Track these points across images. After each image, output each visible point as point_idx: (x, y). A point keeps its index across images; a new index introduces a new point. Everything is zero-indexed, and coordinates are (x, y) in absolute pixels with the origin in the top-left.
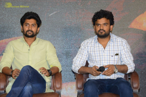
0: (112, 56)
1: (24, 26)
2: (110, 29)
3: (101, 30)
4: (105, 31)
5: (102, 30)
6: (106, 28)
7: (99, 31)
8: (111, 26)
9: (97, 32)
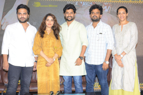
0: (98, 34)
1: (66, 14)
2: (100, 17)
3: (94, 16)
4: (97, 17)
5: (96, 16)
6: (98, 15)
7: (93, 17)
8: (101, 15)
9: (92, 17)
